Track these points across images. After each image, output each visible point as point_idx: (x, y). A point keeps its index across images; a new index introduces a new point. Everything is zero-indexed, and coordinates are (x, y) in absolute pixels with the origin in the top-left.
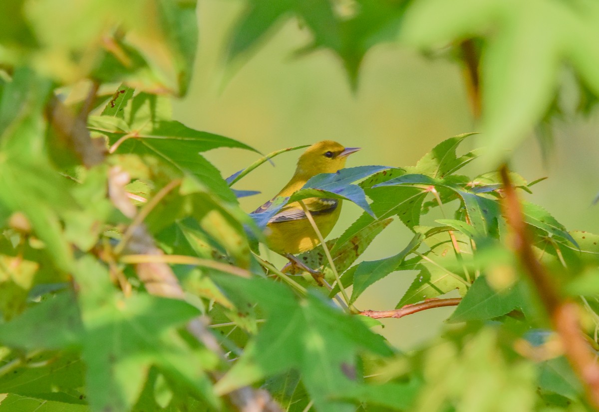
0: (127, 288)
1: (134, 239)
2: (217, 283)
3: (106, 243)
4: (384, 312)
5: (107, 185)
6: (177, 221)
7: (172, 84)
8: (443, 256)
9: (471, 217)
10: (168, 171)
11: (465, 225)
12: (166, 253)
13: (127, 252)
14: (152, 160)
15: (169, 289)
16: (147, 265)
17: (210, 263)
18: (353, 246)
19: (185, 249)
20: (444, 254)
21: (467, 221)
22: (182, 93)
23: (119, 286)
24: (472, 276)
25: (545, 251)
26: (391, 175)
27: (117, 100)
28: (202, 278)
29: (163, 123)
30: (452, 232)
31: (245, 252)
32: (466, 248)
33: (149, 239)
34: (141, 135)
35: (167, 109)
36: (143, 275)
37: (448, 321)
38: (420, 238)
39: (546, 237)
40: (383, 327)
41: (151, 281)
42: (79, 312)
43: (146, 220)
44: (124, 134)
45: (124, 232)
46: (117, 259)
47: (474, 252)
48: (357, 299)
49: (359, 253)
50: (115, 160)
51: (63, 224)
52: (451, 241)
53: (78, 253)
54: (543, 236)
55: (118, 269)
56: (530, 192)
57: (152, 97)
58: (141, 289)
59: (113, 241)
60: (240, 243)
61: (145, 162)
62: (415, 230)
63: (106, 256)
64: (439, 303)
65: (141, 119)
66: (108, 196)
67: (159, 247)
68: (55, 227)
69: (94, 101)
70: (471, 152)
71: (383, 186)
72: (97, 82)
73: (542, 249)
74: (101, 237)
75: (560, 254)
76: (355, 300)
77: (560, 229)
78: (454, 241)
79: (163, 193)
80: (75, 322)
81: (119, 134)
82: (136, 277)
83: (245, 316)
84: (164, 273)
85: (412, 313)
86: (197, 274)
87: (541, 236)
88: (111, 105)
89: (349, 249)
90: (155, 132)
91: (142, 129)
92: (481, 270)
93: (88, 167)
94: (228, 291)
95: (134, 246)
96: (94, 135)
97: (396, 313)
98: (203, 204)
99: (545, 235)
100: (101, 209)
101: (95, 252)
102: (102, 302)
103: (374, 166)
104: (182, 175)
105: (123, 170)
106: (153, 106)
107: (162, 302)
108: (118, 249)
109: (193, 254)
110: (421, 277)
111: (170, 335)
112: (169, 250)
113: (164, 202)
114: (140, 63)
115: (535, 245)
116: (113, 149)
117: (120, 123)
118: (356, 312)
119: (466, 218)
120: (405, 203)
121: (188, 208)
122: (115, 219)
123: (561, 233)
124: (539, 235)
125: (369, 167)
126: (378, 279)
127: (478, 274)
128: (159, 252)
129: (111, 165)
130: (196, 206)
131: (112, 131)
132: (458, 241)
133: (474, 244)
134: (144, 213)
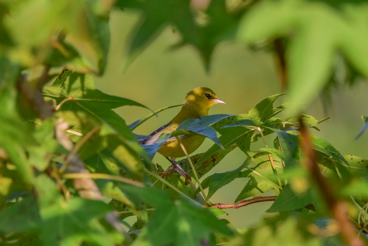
0: (68, 194)
1: (72, 163)
2: (123, 191)
3: (54, 166)
4: (227, 204)
5: (54, 130)
6: (98, 151)
7: (95, 67)
8: (264, 169)
9: (282, 146)
10: (92, 121)
11: (278, 151)
12: (91, 172)
13: (67, 171)
14: (81, 115)
15: (93, 194)
16: (80, 179)
17: (119, 178)
18: (212, 159)
19: (103, 169)
20: (265, 168)
21: (280, 149)
22: (101, 72)
23: (62, 193)
24: (283, 182)
25: (328, 167)
26: (232, 119)
27: (63, 74)
28: (114, 187)
29: (89, 91)
30: (270, 155)
31: (141, 171)
32: (278, 165)
33: (81, 163)
34: (76, 99)
35: (91, 83)
36: (78, 186)
37: (268, 211)
38: (251, 160)
39: (329, 158)
40: (227, 215)
41: (83, 189)
42: (38, 209)
43: (79, 152)
44: (65, 98)
45: (65, 159)
46: (61, 176)
47: (284, 168)
48: (211, 197)
49: (215, 163)
50: (60, 114)
51: (27, 155)
52: (270, 160)
53: (37, 172)
54: (327, 158)
55: (62, 182)
56: (319, 130)
57: (82, 76)
58: (76, 194)
59: (59, 165)
60: (137, 166)
61: (77, 116)
62: (247, 153)
63: (54, 174)
64: (262, 199)
65: (76, 89)
66: (55, 137)
67: (87, 169)
68: (22, 156)
69: (46, 79)
70: (282, 105)
71: (227, 127)
72: (48, 66)
73: (326, 166)
74: (51, 162)
75: (337, 169)
76: (210, 198)
77: (337, 154)
78: (272, 161)
79: (89, 135)
80: (35, 215)
81: (62, 98)
82: (73, 187)
83: (140, 210)
84: (90, 185)
85: (245, 205)
86: (110, 185)
87: (325, 157)
88: (59, 78)
89: (209, 161)
90: (84, 96)
91: (76, 95)
92: (288, 180)
93: (43, 119)
94: (129, 195)
95: (71, 168)
96: (46, 99)
97: (235, 205)
98: (114, 142)
99: (328, 157)
100: (51, 145)
101: (47, 172)
102: (52, 203)
103: (222, 115)
104: (101, 124)
105: (65, 121)
106: (82, 81)
107: (89, 202)
108: (62, 170)
109: (108, 172)
110: (251, 182)
111: (94, 223)
112: (93, 170)
113: (90, 140)
114: (74, 54)
115: (321, 164)
116: (58, 107)
117: (62, 91)
118: (210, 204)
119: (279, 147)
120: (241, 136)
121: (105, 144)
122: (60, 151)
123: (338, 156)
124: (324, 157)
125: (219, 115)
126: (224, 185)
127: (286, 182)
128: (87, 171)
129: (57, 118)
130: (110, 143)
131: (58, 97)
132: (274, 161)
133: (284, 163)
134: (77, 147)
